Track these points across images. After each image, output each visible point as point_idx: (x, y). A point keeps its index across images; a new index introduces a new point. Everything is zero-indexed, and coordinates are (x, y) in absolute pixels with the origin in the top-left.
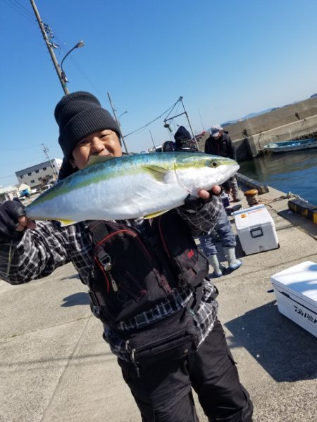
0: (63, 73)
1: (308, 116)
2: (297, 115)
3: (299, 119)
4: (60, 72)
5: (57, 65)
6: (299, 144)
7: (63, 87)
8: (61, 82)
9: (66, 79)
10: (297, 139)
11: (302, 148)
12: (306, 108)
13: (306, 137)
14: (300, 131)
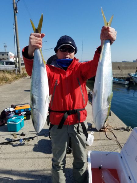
0: (16, 8)
1: (123, 69)
2: (119, 67)
3: (119, 69)
4: (15, 6)
5: (14, 2)
6: (118, 80)
7: (15, 15)
8: (14, 12)
9: (17, 11)
10: (116, 78)
11: (119, 82)
12: (123, 66)
13: (120, 78)
14: (118, 75)
